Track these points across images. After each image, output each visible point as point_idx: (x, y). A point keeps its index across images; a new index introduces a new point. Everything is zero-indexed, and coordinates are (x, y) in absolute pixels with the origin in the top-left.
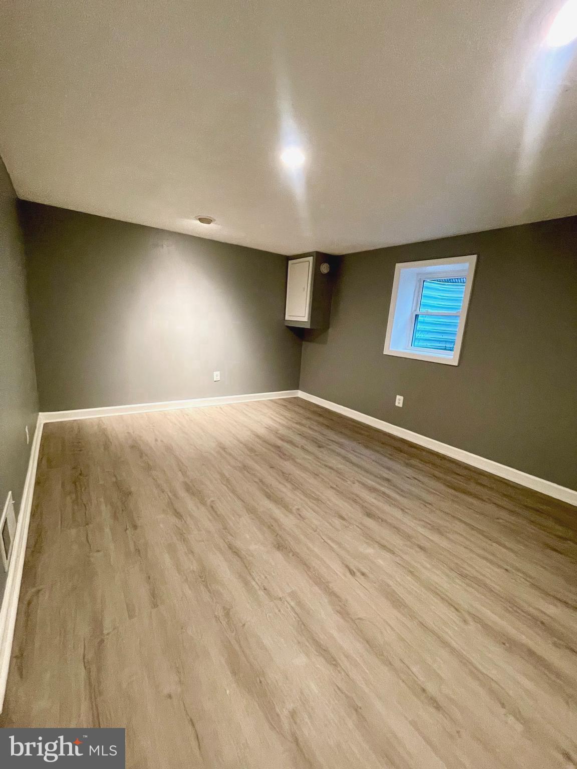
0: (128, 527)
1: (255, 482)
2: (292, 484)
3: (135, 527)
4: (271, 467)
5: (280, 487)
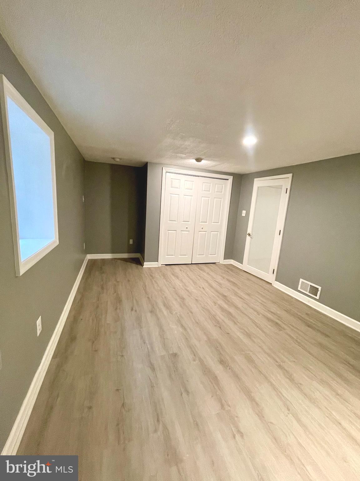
1: (239, 323)
2: (215, 319)
4: (228, 334)
5: (222, 317)
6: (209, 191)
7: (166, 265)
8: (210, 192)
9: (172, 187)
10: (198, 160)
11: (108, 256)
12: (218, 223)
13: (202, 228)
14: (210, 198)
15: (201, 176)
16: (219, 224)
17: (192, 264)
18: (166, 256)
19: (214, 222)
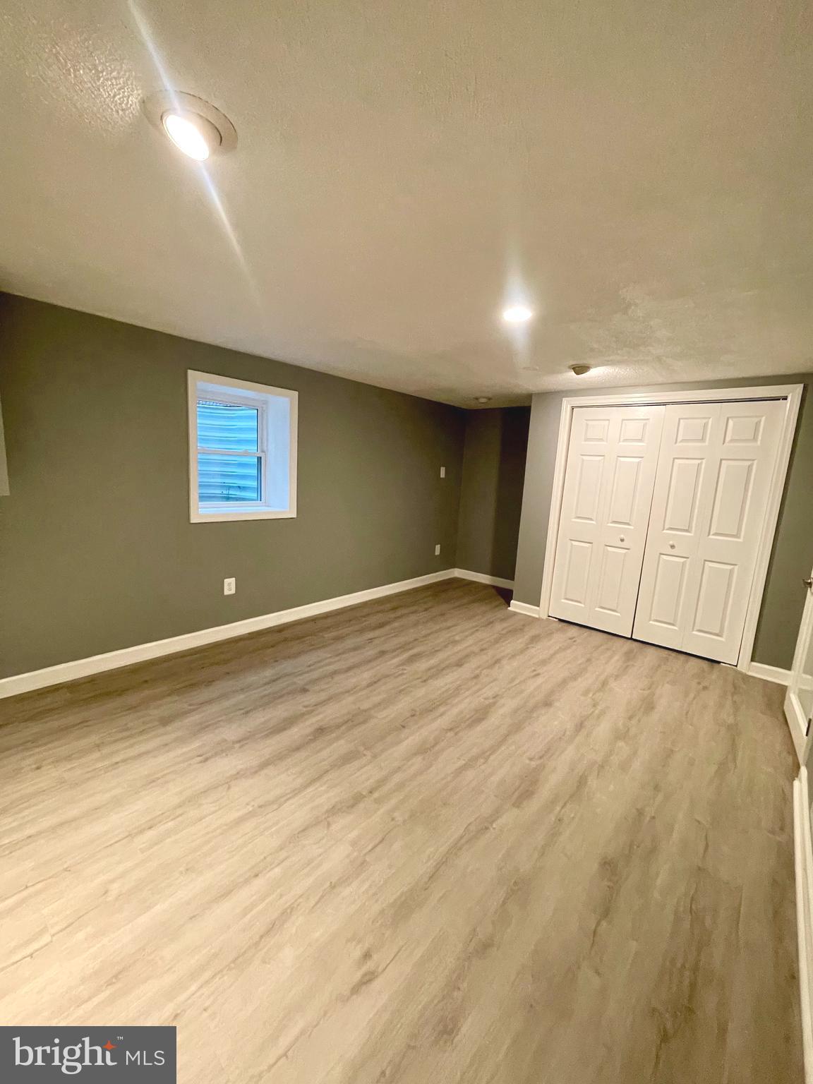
0: (648, 819)
3: (640, 813)
6: (703, 440)
7: (561, 620)
8: (707, 443)
9: (587, 440)
10: (580, 369)
11: (484, 579)
12: (737, 536)
13: (673, 547)
14: (704, 461)
15: (673, 403)
16: (741, 540)
17: (631, 639)
18: (563, 601)
19: (718, 532)
